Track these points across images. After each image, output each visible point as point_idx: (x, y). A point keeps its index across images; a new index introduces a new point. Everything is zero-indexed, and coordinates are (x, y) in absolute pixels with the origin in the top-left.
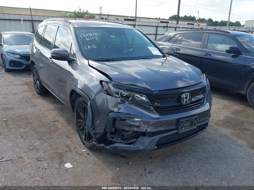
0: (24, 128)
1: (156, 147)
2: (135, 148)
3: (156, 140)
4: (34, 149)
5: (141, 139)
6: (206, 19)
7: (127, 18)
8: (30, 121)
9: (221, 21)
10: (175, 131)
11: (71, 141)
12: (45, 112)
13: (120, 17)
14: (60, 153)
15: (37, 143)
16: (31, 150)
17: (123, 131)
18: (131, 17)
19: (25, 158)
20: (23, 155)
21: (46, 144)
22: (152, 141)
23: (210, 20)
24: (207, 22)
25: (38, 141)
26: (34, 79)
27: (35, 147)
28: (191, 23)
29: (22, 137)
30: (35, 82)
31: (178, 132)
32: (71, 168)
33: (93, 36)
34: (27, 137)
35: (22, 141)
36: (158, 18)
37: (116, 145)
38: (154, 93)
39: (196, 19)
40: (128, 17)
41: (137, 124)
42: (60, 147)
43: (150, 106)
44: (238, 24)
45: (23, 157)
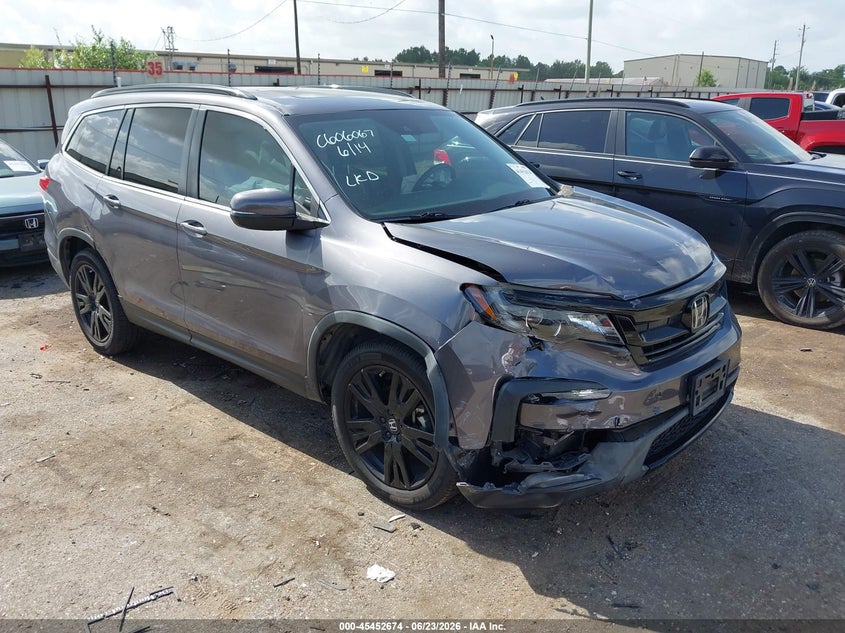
0: (139, 480)
1: (645, 468)
2: (592, 482)
3: (647, 447)
4: (226, 542)
5: (601, 450)
6: (511, 59)
7: (263, 64)
8: (144, 451)
9: (554, 64)
10: (684, 413)
11: (332, 494)
12: (176, 414)
13: (241, 61)
14: (322, 540)
15: (223, 520)
16: (216, 548)
17: (548, 433)
18: (278, 59)
19: (217, 575)
20: (202, 568)
21: (256, 520)
22: (637, 451)
23: (523, 62)
24: (513, 66)
25: (221, 512)
26: (75, 299)
27: (225, 535)
28: (471, 71)
29: (154, 509)
30: (83, 311)
31: (690, 414)
32: (393, 579)
33: (354, 142)
34: (169, 506)
35: (160, 521)
36: (361, 59)
37: (532, 481)
38: (632, 305)
39: (481, 59)
40: (266, 59)
41: (591, 408)
42: (309, 522)
43: (620, 346)
44: (602, 70)
45: (205, 573)
